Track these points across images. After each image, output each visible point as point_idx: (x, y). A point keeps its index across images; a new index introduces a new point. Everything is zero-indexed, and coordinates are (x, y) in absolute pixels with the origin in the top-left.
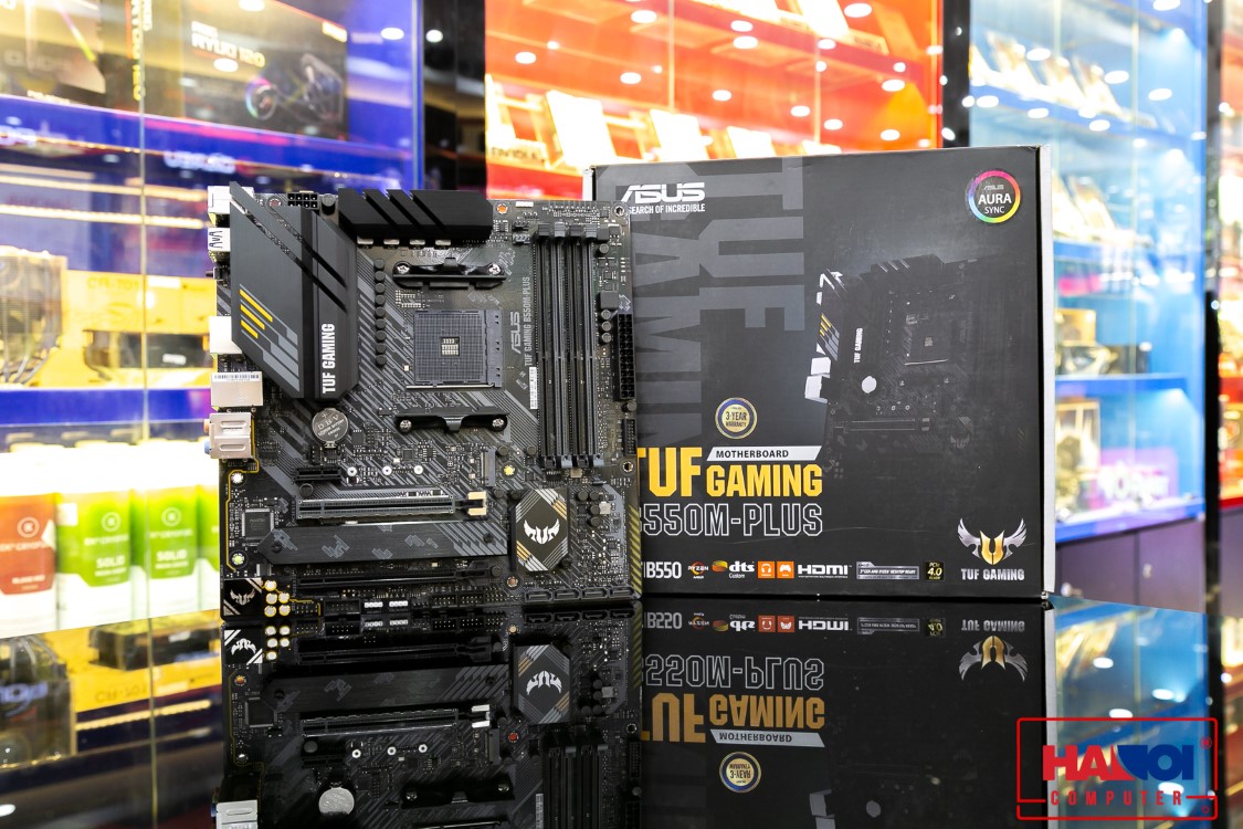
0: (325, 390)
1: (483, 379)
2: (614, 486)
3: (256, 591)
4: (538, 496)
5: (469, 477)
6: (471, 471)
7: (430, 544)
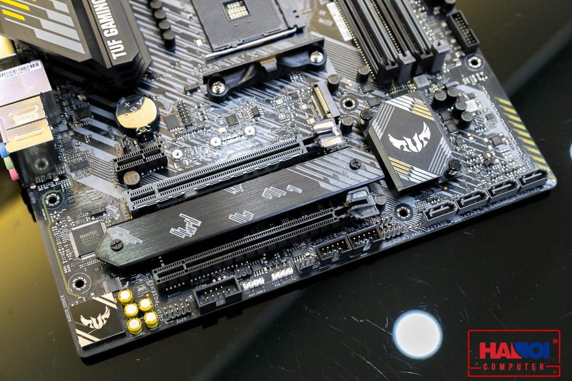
0: (115, 57)
1: (283, 26)
2: (470, 85)
3: (109, 307)
4: (391, 107)
5: (308, 122)
6: (307, 116)
7: (291, 190)
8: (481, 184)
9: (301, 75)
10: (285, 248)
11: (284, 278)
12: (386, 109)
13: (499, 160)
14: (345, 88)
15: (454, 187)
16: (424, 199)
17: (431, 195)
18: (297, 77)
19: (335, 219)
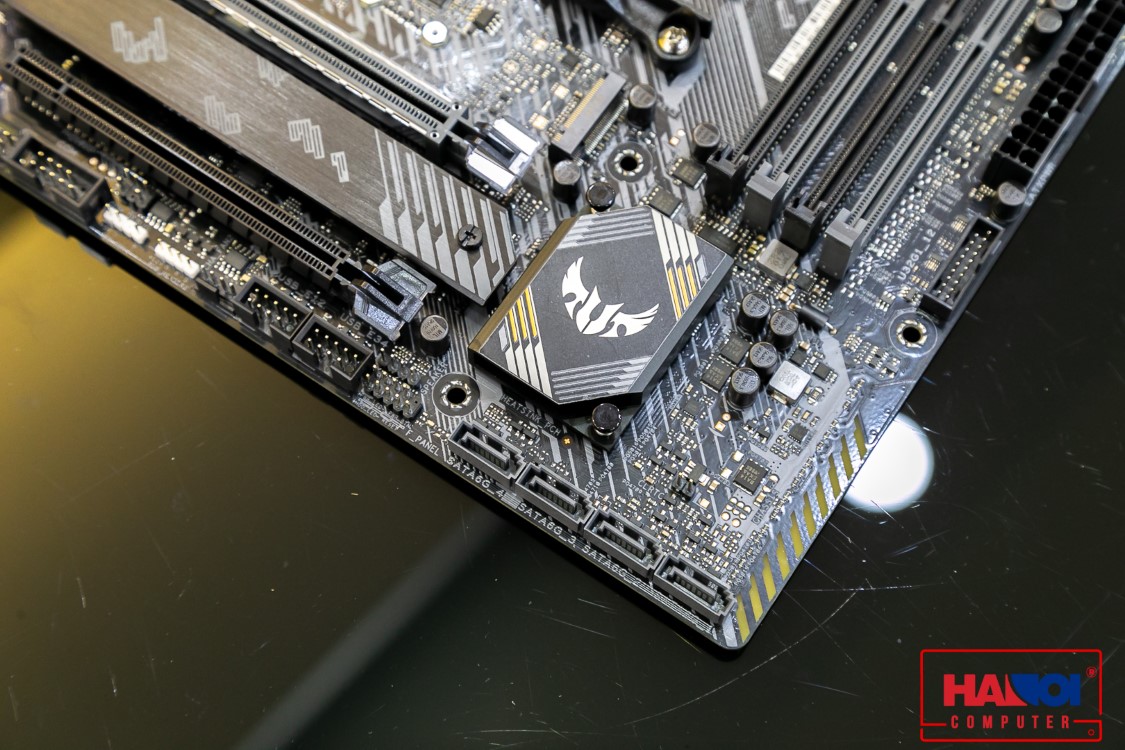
2: (848, 352)
4: (650, 227)
5: (532, 118)
6: (544, 109)
7: (335, 163)
8: (624, 501)
9: (627, 46)
10: (237, 236)
11: (173, 269)
12: (638, 219)
13: (710, 505)
14: (659, 135)
15: (580, 455)
16: (513, 414)
17: (531, 424)
18: (619, 41)
19: (329, 272)
